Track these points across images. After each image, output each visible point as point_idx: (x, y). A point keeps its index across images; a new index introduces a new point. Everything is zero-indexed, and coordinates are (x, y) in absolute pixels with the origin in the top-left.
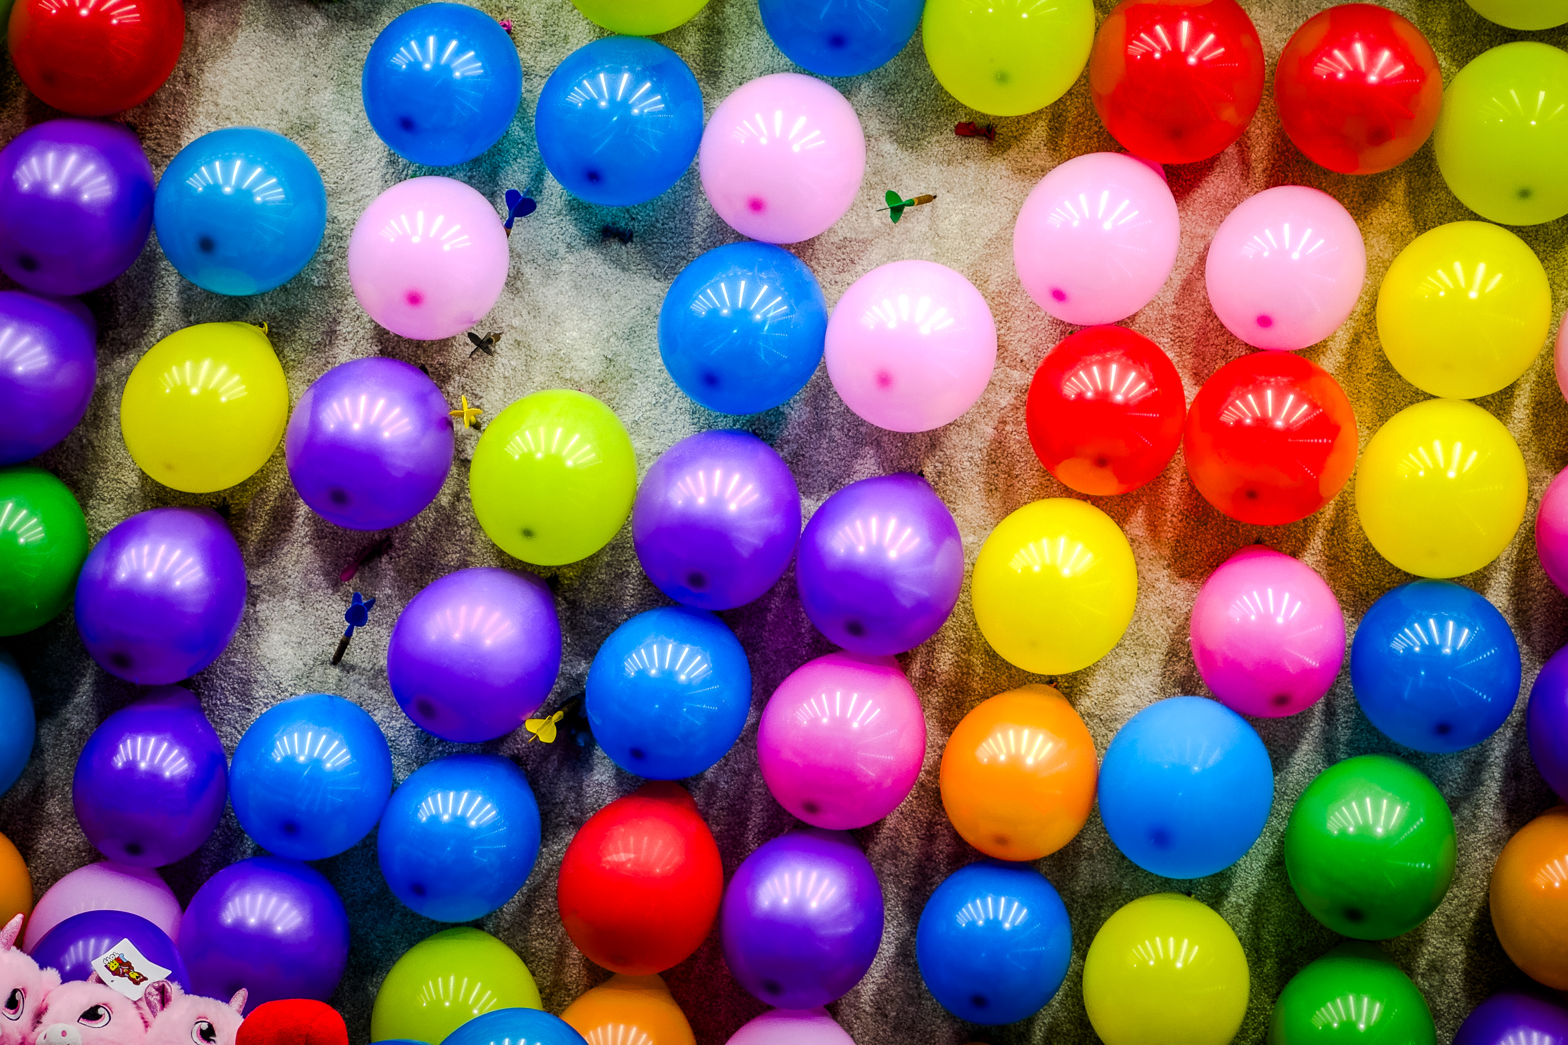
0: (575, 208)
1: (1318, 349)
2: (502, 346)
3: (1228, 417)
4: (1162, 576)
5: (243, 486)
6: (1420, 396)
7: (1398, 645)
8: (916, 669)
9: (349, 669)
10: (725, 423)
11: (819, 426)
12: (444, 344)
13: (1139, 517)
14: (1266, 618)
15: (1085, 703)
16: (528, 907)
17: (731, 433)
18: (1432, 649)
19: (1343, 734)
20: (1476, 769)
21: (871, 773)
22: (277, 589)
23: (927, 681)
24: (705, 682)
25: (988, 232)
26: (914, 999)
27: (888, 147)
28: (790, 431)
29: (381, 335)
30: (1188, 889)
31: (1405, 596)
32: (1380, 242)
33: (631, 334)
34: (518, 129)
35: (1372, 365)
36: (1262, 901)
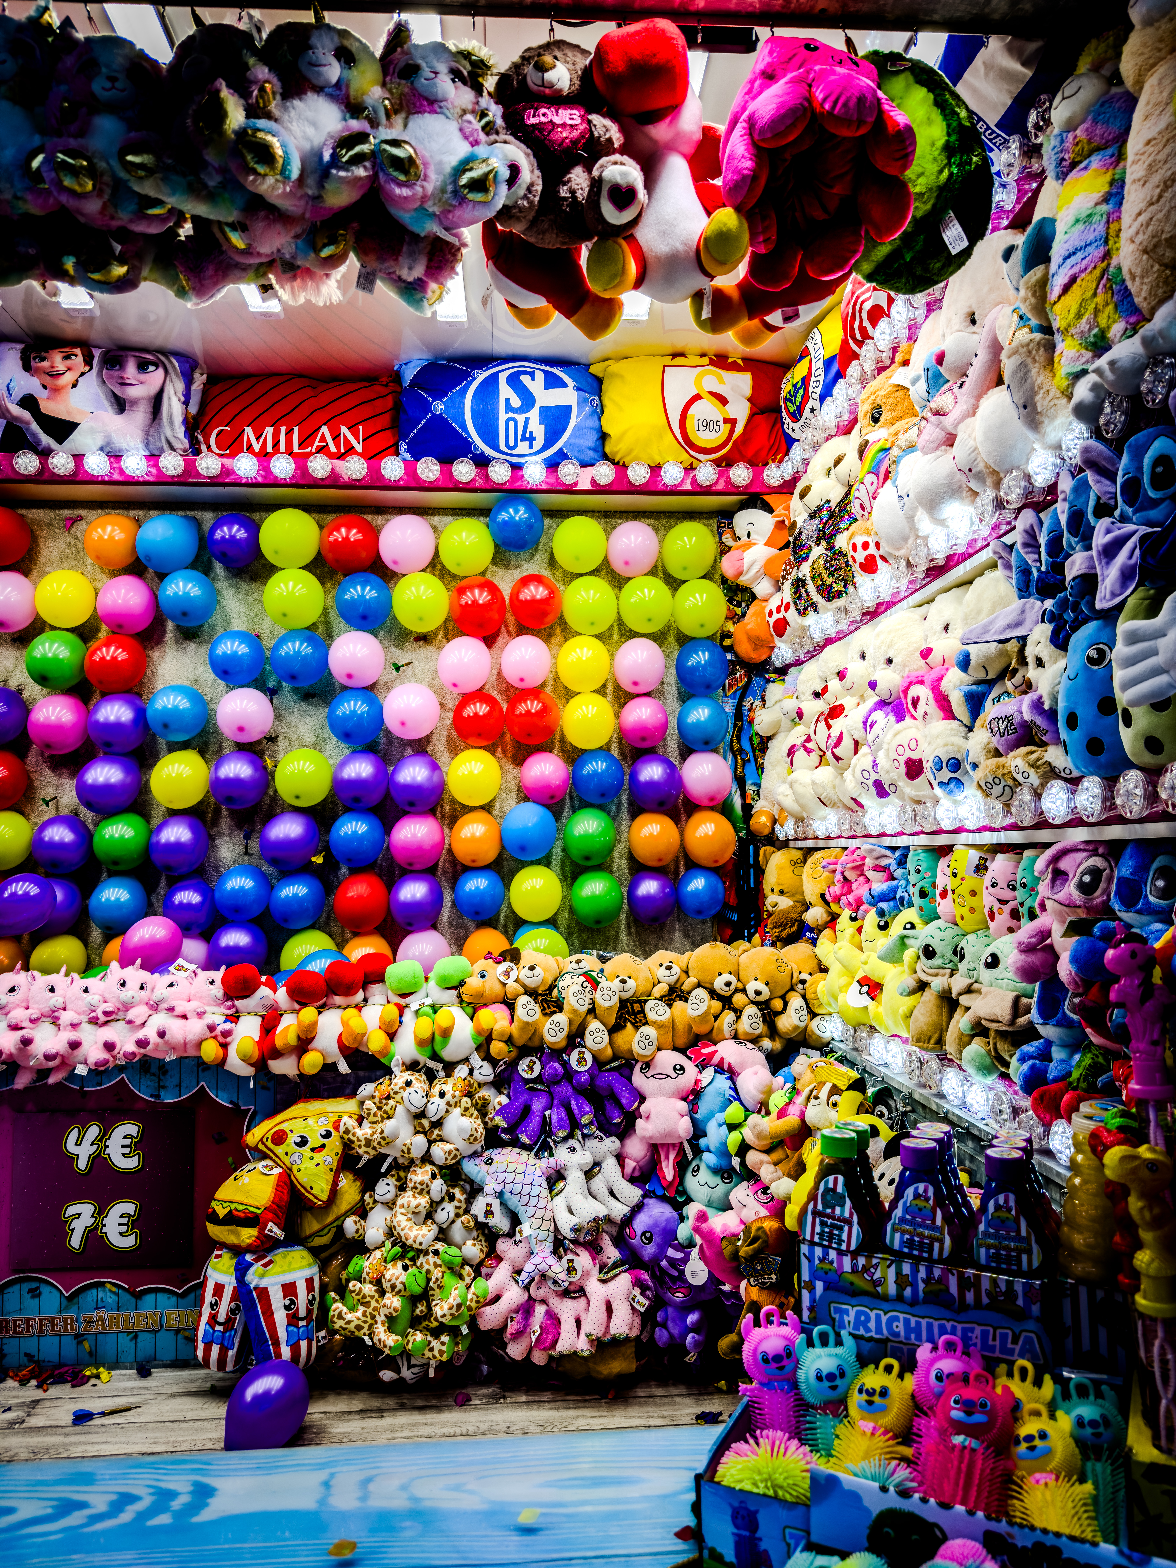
0: (295, 690)
1: (543, 685)
2: (280, 739)
3: (517, 712)
4: (510, 767)
5: (201, 802)
6: (576, 694)
7: (585, 772)
8: (438, 814)
9: (251, 855)
10: (358, 748)
11: (389, 744)
12: (259, 742)
13: (499, 750)
14: (542, 773)
15: (495, 812)
16: (328, 918)
17: (362, 752)
18: (595, 771)
19: (577, 804)
20: (619, 805)
22: (221, 834)
23: (443, 816)
24: (368, 831)
25: (432, 670)
26: (460, 918)
27: (393, 649)
28: (382, 747)
29: (237, 744)
30: (538, 863)
31: (585, 756)
32: (555, 648)
33: (322, 727)
34: (268, 668)
35: (560, 688)
36: (562, 862)
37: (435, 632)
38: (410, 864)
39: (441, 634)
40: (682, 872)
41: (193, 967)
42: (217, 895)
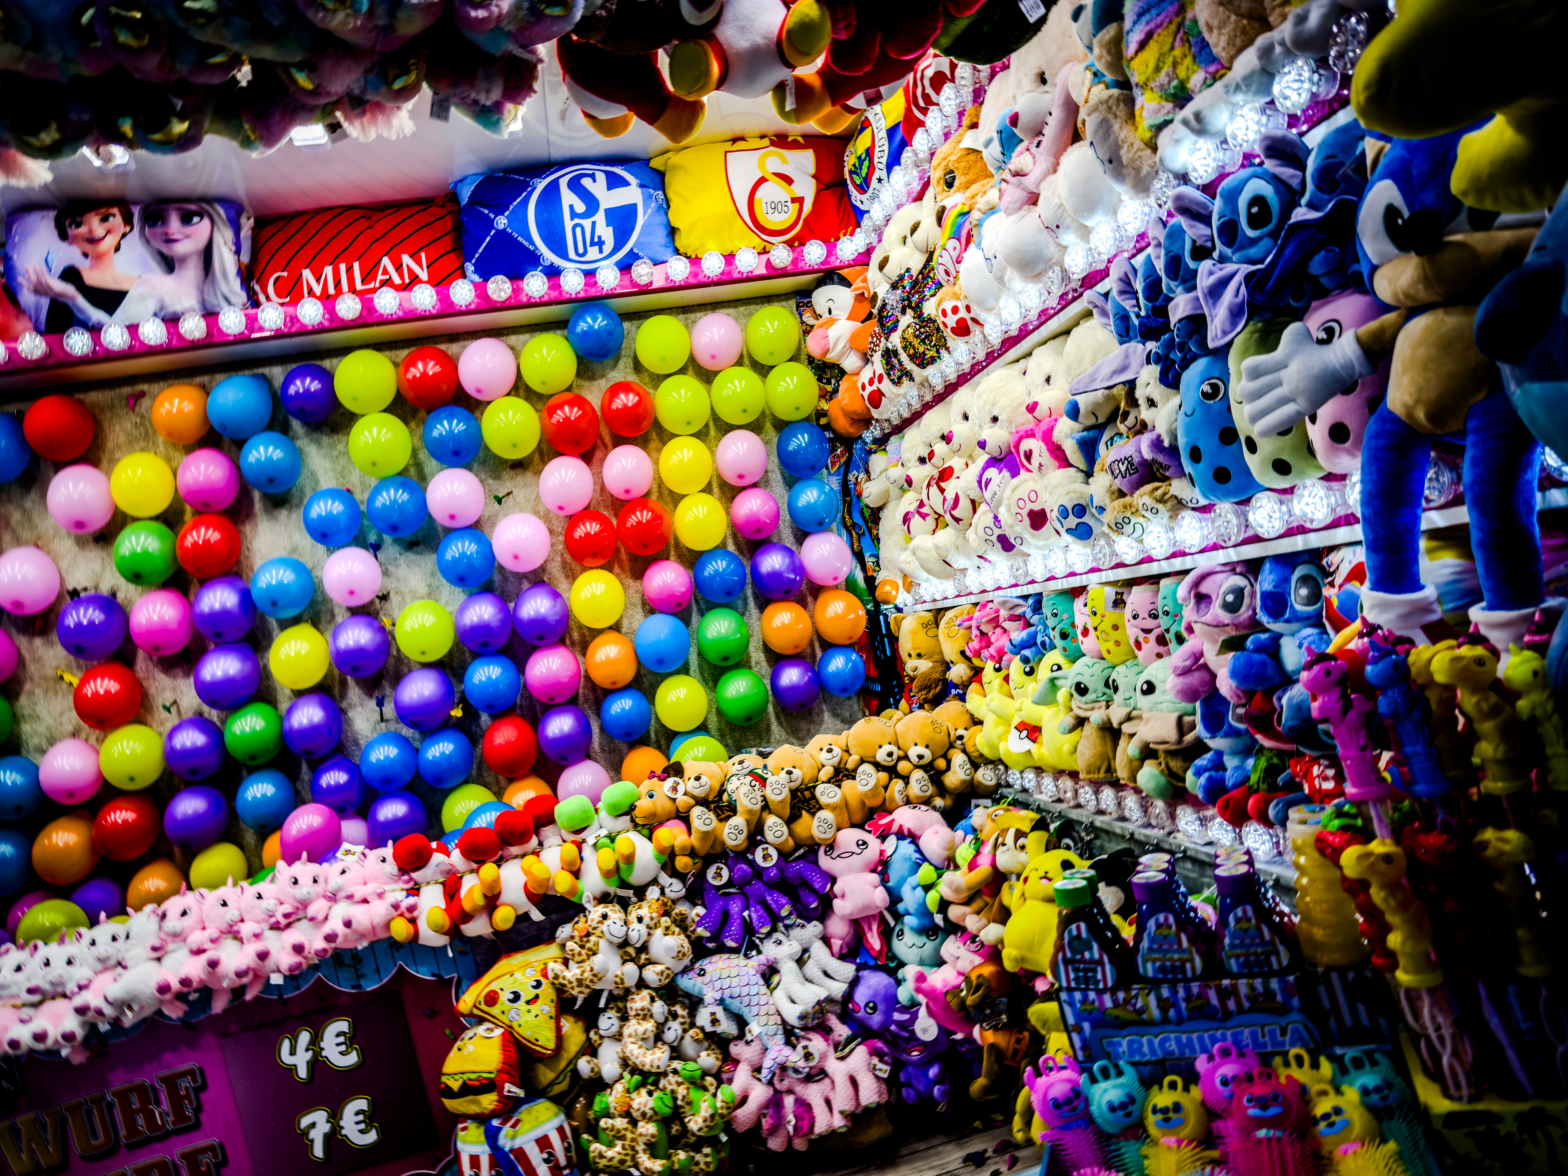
0: (397, 541)
1: (648, 494)
2: (392, 595)
3: (628, 525)
4: (630, 582)
5: (325, 677)
6: (684, 496)
7: (706, 574)
8: (568, 642)
9: (387, 721)
10: (475, 590)
11: (505, 579)
12: (372, 602)
13: (616, 566)
14: (665, 582)
15: (624, 630)
16: (480, 769)
17: (479, 593)
18: (716, 571)
19: (703, 607)
20: (745, 600)
21: (565, 680)
22: (352, 706)
23: (573, 643)
24: (502, 674)
25: (533, 497)
26: (611, 742)
27: (490, 481)
28: (497, 584)
29: (350, 609)
30: (677, 672)
31: (703, 558)
32: (654, 454)
33: (433, 574)
34: (366, 522)
35: (666, 492)
36: (700, 666)
37: (530, 457)
38: (551, 699)
39: (537, 458)
40: (819, 653)
41: (361, 848)
42: (364, 770)
